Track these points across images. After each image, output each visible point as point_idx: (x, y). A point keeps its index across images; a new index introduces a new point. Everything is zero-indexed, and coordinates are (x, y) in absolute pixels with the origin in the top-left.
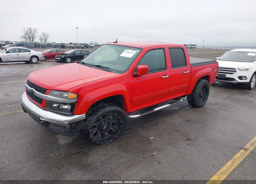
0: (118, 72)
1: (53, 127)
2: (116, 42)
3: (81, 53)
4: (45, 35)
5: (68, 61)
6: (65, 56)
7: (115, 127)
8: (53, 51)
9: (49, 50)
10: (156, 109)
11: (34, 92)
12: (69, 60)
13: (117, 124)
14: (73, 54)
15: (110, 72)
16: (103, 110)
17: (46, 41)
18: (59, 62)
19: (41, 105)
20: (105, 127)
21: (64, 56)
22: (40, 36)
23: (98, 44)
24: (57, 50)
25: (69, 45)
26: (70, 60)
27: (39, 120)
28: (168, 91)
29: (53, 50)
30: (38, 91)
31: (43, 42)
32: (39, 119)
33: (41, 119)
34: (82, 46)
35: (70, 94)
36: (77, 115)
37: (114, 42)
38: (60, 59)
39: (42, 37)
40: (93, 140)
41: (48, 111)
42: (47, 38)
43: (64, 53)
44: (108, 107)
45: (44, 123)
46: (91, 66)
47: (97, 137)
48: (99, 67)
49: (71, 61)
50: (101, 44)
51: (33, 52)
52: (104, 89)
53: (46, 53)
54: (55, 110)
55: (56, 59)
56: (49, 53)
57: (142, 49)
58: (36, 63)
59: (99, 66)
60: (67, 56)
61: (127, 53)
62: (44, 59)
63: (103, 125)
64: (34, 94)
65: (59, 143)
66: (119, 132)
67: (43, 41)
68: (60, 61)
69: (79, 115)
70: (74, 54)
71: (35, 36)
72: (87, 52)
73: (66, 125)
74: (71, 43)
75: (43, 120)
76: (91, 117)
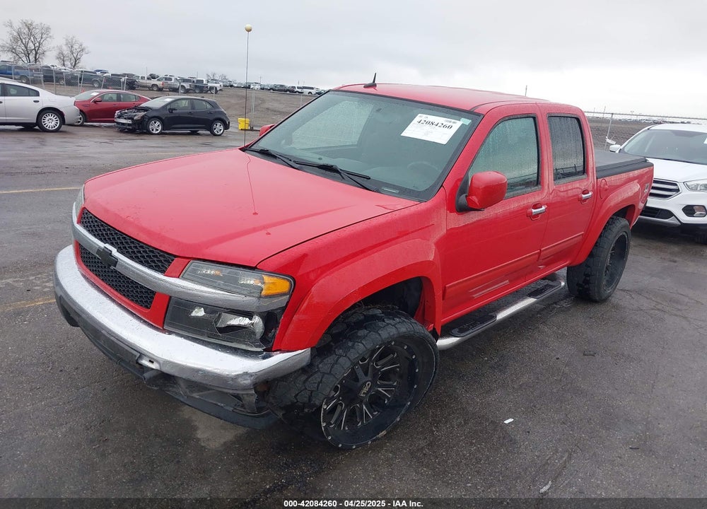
0: (404, 192)
1: (187, 391)
2: (373, 85)
3: (193, 108)
4: (75, 47)
5: (153, 130)
6: (145, 115)
7: (391, 386)
8: (107, 99)
9: (94, 93)
10: (501, 316)
11: (115, 262)
12: (156, 126)
13: (401, 377)
14: (169, 108)
15: (378, 191)
16: (373, 335)
17: (75, 64)
18: (126, 132)
19: (147, 311)
20: (365, 390)
21: (142, 114)
22: (60, 48)
23: (232, 83)
24: (119, 95)
25: (148, 81)
26: (160, 128)
27: (138, 366)
28: (537, 256)
29: (109, 93)
30: (131, 258)
31: (67, 69)
32: (137, 363)
33: (145, 362)
34: (187, 86)
35: (266, 278)
36: (282, 351)
37: (367, 86)
38: (129, 122)
39: (65, 53)
40: (330, 438)
41: (170, 333)
42: (79, 57)
43: (142, 105)
44: (388, 324)
45: (155, 377)
46: (300, 165)
47: (335, 422)
48: (328, 173)
49: (163, 129)
50: (239, 83)
51: (47, 98)
52: (377, 256)
53: (84, 101)
54: (202, 334)
55: (118, 123)
56: (95, 102)
57: (479, 115)
58: (57, 131)
59: (328, 170)
60: (151, 114)
61: (427, 127)
62: (80, 119)
63: (361, 382)
64: (118, 268)
65: (199, 440)
66: (409, 404)
67: (68, 63)
68: (130, 127)
69: (290, 352)
70: (171, 110)
71: (44, 48)
72: (209, 106)
73: (245, 388)
74: (153, 77)
75: (153, 369)
76: (330, 360)
